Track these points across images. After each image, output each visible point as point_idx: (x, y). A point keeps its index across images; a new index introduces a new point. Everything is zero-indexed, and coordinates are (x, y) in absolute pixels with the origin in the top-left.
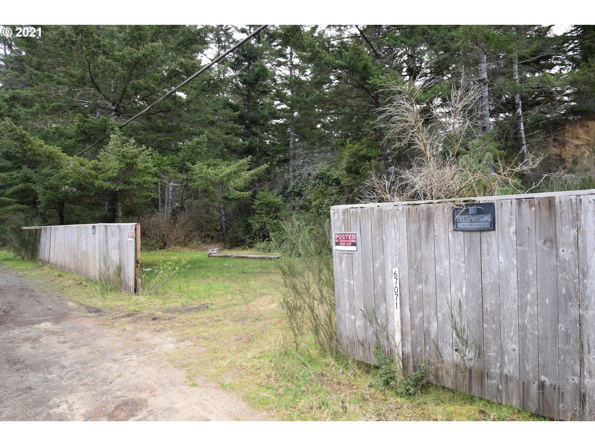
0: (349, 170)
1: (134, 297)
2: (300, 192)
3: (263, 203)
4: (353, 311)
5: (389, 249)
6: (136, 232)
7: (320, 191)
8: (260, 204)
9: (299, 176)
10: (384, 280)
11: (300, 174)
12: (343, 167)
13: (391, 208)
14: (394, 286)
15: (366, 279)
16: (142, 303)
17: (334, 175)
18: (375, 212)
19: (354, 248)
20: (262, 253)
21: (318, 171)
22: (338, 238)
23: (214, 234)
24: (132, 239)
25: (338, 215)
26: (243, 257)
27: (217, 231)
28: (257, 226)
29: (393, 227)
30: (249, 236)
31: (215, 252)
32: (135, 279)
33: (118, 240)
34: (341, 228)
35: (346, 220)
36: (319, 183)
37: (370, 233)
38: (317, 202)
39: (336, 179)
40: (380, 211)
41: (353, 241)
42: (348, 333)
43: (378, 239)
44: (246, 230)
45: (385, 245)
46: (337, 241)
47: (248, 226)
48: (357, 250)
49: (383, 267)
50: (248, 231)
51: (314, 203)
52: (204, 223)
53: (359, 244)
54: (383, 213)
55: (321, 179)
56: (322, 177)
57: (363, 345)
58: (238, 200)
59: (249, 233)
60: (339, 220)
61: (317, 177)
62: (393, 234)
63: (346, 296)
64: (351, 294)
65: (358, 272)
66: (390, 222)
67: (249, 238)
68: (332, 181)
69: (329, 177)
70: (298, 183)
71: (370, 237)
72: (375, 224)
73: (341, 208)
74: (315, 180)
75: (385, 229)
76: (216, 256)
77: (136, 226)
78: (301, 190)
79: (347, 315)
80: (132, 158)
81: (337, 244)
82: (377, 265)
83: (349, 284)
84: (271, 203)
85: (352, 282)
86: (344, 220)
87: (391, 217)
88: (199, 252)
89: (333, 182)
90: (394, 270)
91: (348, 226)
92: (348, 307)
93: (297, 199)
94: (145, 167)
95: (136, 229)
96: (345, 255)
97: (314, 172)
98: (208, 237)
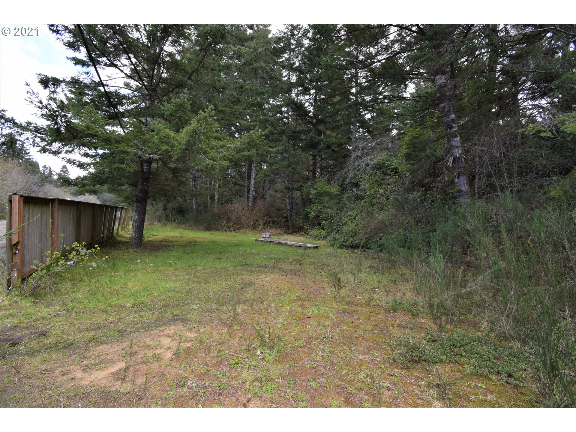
0: (408, 156)
2: (357, 182)
3: (318, 193)
7: (377, 181)
9: (358, 167)
12: (402, 154)
17: (393, 164)
21: (376, 161)
28: (312, 215)
36: (376, 173)
38: (372, 191)
39: (394, 168)
51: (368, 193)
55: (379, 169)
56: (380, 167)
61: (375, 167)
68: (390, 170)
69: (387, 167)
70: (356, 174)
74: (373, 170)
78: (359, 181)
84: (327, 193)
97: (372, 163)
98: (274, 222)
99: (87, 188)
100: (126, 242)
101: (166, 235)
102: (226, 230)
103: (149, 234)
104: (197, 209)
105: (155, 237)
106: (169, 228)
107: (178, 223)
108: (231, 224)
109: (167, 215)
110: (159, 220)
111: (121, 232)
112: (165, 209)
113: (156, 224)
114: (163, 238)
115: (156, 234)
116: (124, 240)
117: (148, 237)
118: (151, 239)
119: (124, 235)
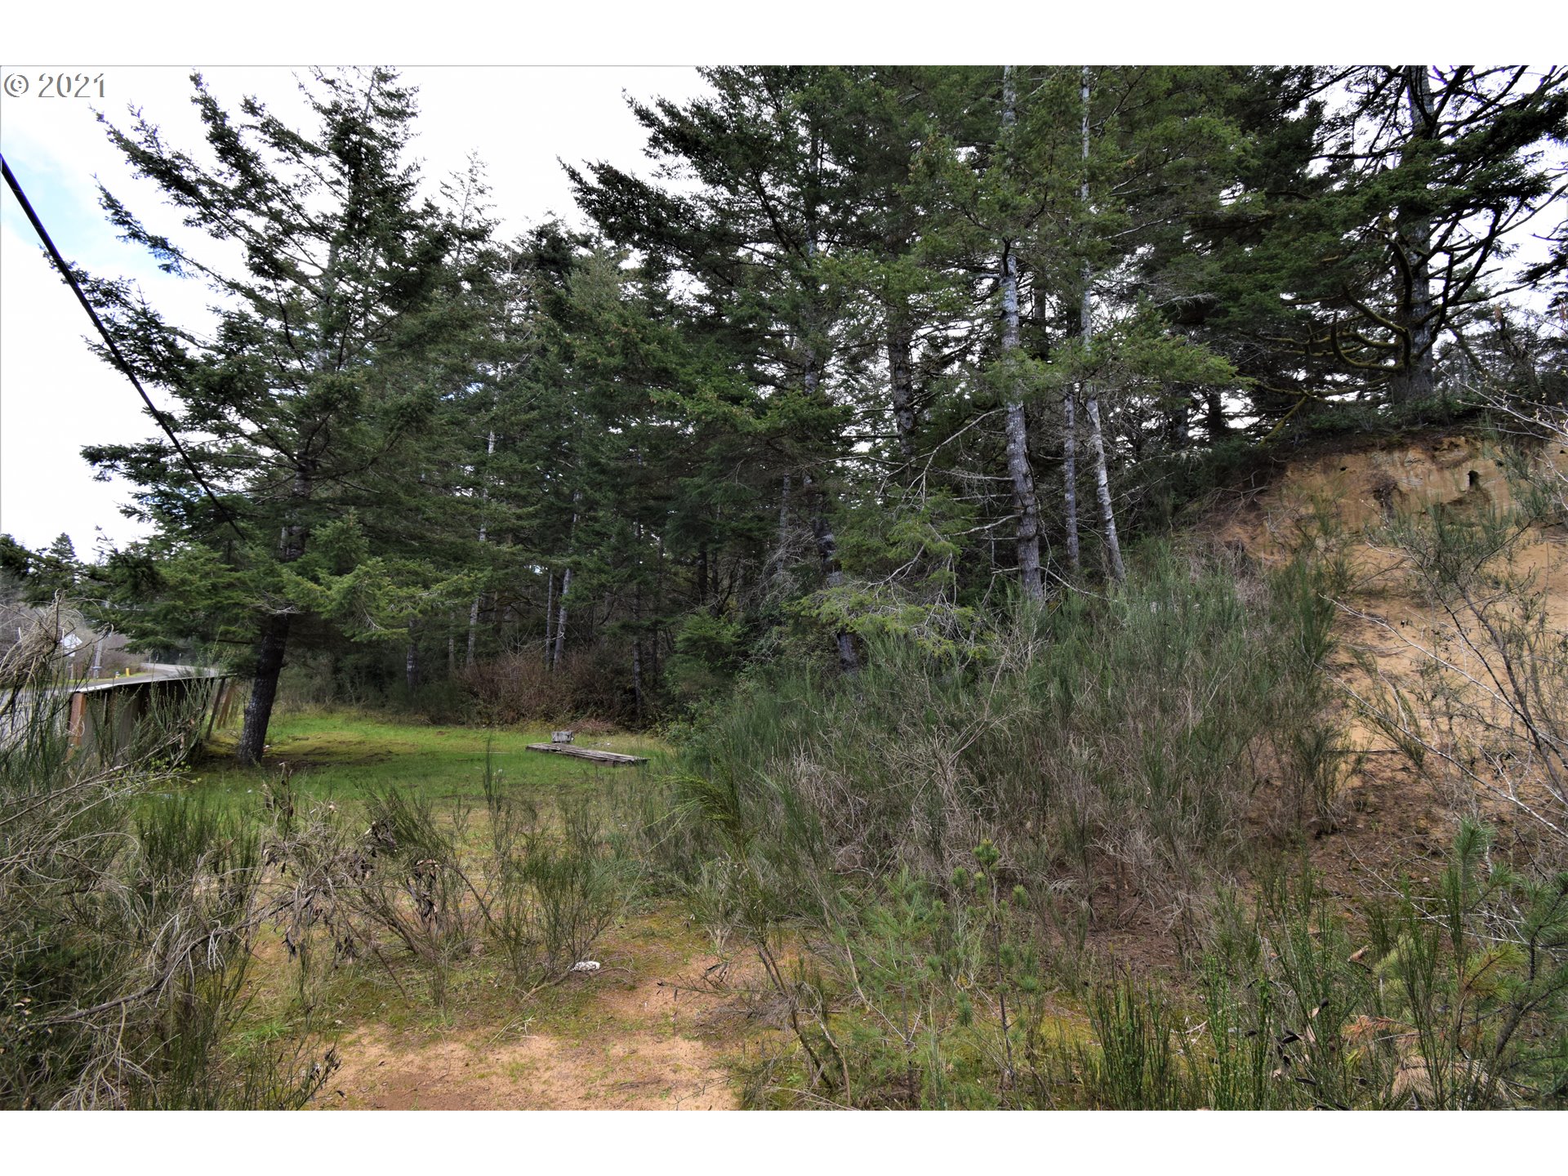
98: (599, 704)
99: (151, 639)
100: (228, 756)
101: (326, 737)
102: (478, 725)
103: (284, 737)
104: (415, 672)
105: (297, 743)
106: (338, 719)
107: (364, 707)
108: (496, 710)
109: (340, 686)
110: (317, 699)
111: (216, 733)
112: (337, 670)
113: (310, 708)
114: (317, 744)
115: (301, 735)
116: (223, 750)
117: (281, 743)
118: (286, 748)
119: (222, 739)
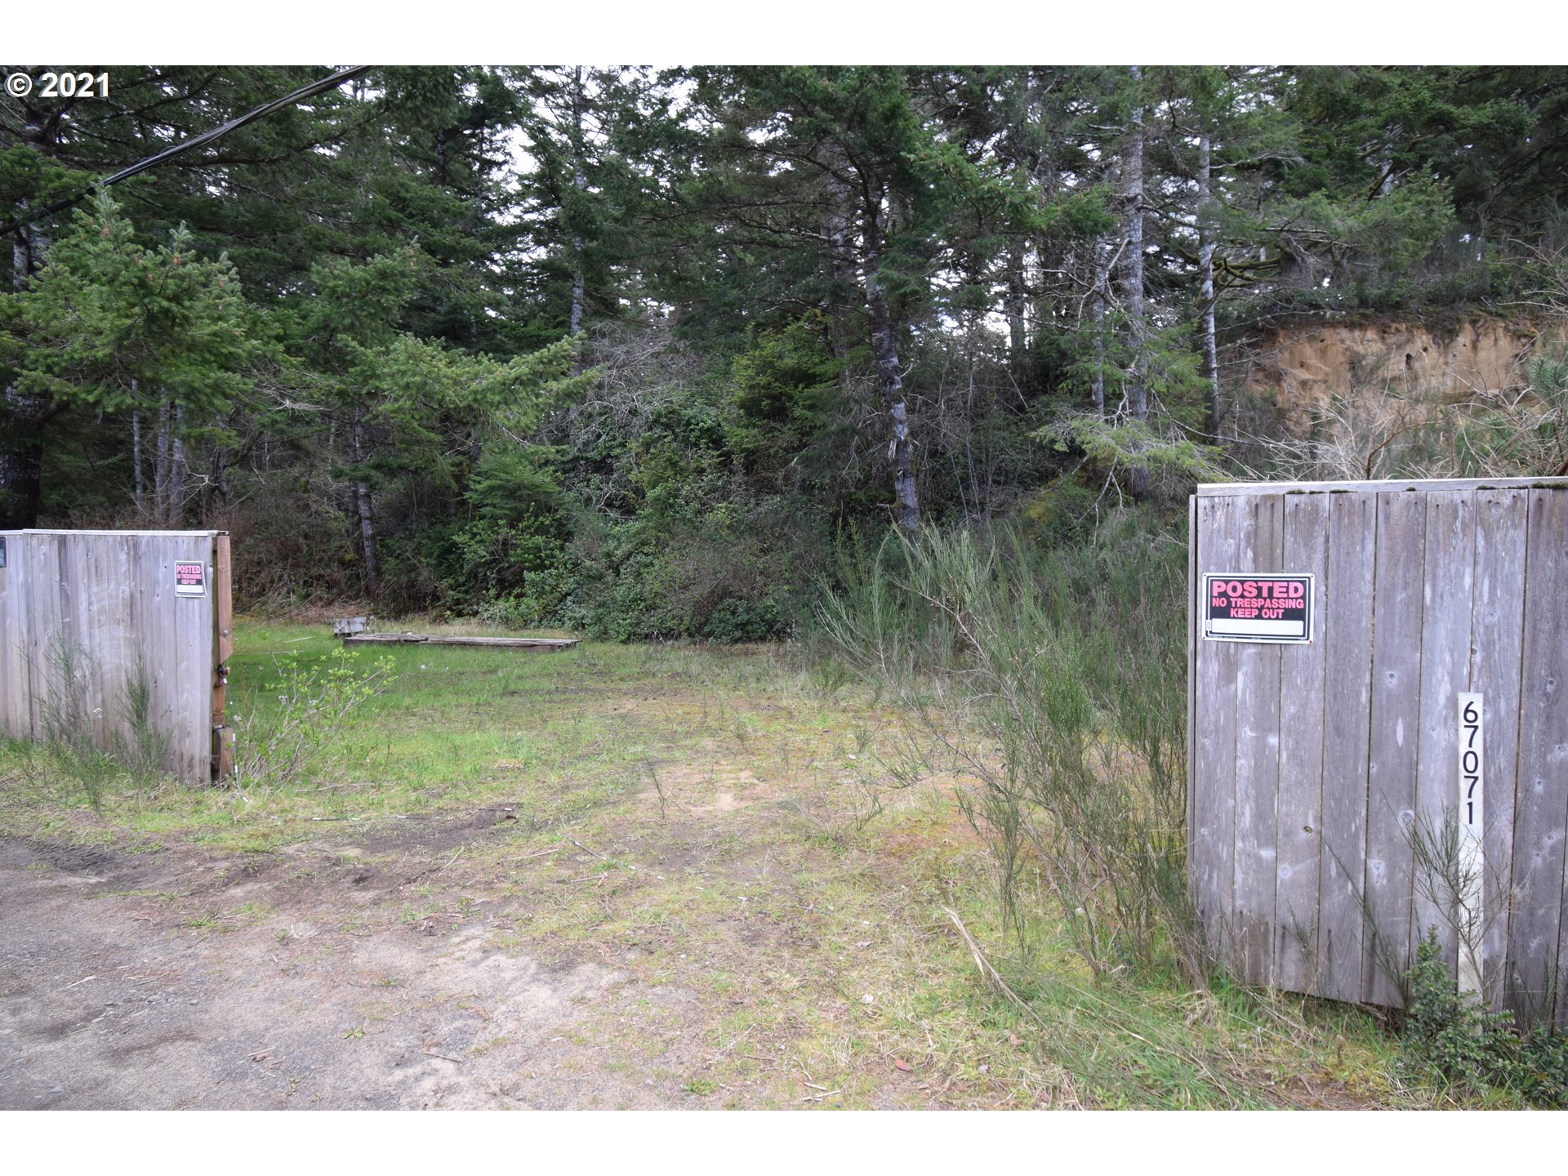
0: (751, 407)
1: (215, 798)
2: (603, 460)
3: (500, 487)
4: (1267, 830)
5: (1441, 633)
6: (215, 565)
7: (669, 460)
8: (492, 488)
9: (601, 415)
10: (1415, 732)
11: (605, 411)
12: (735, 399)
13: (1467, 495)
14: (1463, 748)
15: (1336, 727)
16: (253, 818)
17: (705, 417)
18: (1396, 508)
19: (1294, 627)
20: (501, 629)
21: (658, 405)
22: (1224, 594)
23: (338, 574)
24: (199, 589)
25: (1229, 517)
26: (463, 645)
27: (344, 564)
28: (478, 553)
29: (1470, 559)
30: (451, 581)
31: (359, 627)
32: (214, 732)
33: (125, 589)
34: (1237, 558)
35: (1264, 534)
36: (662, 438)
37: (1369, 577)
38: (660, 490)
39: (708, 430)
40: (1421, 504)
41: (1293, 604)
42: (1239, 903)
43: (1400, 596)
44: (440, 564)
45: (1428, 618)
46: (1220, 603)
47: (449, 554)
48: (1306, 634)
49: (1416, 688)
50: (449, 567)
52: (301, 540)
53: (1313, 612)
54: (1431, 512)
55: (669, 427)
56: (668, 421)
57: (1302, 937)
58: (416, 472)
59: (450, 571)
60: (1228, 532)
61: (655, 421)
62: (1468, 581)
63: (1240, 786)
64: (1267, 778)
65: (1304, 706)
66: (1458, 543)
67: (451, 587)
68: (697, 433)
69: (689, 424)
70: (599, 436)
71: (1367, 589)
72: (1391, 549)
73: (1241, 492)
74: (650, 429)
75: (1435, 566)
76: (372, 642)
77: (215, 540)
78: (609, 456)
79: (1239, 845)
80: (175, 298)
81: (1218, 613)
82: (1391, 681)
83: (1260, 748)
84: (526, 487)
85: (1273, 740)
86: (1254, 533)
87: (1464, 526)
88: (295, 629)
89: (699, 438)
90: (1463, 700)
91: (1268, 555)
92: (1246, 820)
93: (596, 478)
94: (215, 334)
95: (215, 552)
96: (1252, 650)
97: (648, 408)
